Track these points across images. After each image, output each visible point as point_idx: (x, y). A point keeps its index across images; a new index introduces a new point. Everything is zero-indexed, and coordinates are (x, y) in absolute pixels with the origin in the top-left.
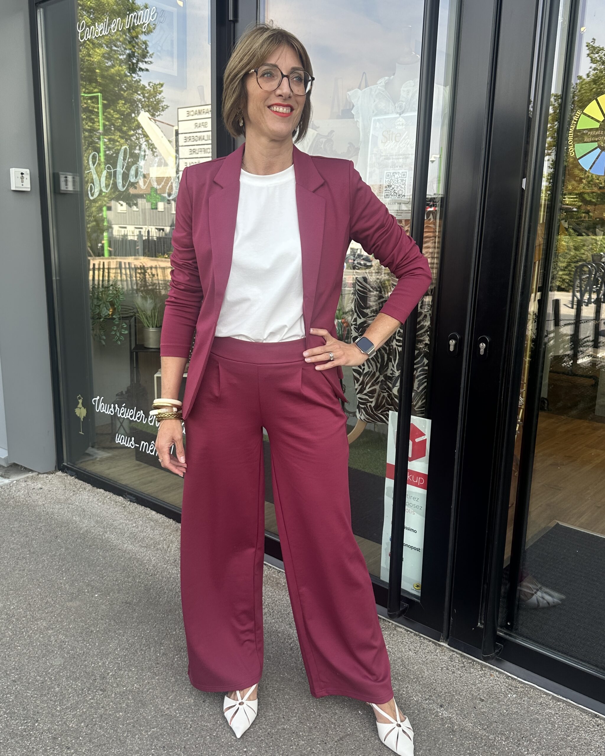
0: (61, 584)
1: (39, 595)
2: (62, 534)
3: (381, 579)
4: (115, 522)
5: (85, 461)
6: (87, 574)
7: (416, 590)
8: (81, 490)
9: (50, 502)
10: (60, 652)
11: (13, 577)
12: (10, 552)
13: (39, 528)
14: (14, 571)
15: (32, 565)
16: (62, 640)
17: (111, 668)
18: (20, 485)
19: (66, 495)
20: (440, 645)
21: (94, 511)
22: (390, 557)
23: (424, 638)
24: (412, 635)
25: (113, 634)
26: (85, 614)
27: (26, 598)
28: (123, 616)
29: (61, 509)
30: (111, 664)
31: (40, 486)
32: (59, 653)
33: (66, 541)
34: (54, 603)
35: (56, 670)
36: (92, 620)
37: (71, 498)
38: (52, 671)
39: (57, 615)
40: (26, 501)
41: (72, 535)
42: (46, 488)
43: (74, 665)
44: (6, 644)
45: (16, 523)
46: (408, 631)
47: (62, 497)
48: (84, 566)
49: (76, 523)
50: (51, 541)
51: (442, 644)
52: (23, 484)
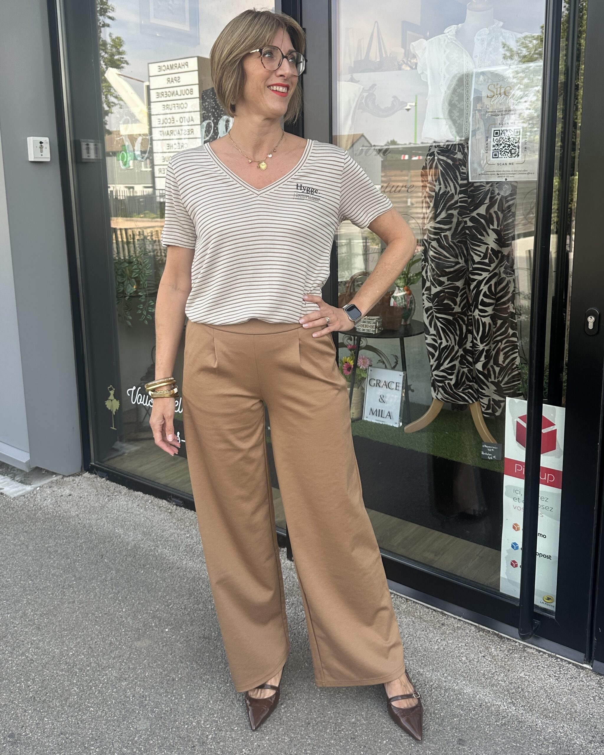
0: (121, 617)
1: (99, 634)
2: (107, 552)
4: (165, 533)
5: (112, 458)
6: (149, 602)
8: (116, 494)
9: (84, 511)
10: (143, 711)
11: (63, 612)
12: (53, 580)
13: (80, 546)
14: (63, 603)
15: (82, 594)
16: (140, 694)
17: (209, 728)
18: (45, 491)
19: (101, 502)
20: (583, 668)
23: (562, 660)
24: (546, 656)
25: (200, 682)
26: (159, 656)
27: (84, 639)
28: (205, 656)
29: (98, 519)
30: (208, 723)
31: (67, 492)
32: (141, 712)
33: (115, 561)
34: (119, 644)
35: (143, 736)
36: (169, 664)
37: (107, 505)
38: (139, 739)
39: (127, 660)
40: (57, 512)
41: (119, 553)
42: (75, 494)
43: (164, 729)
44: (75, 704)
45: (51, 541)
46: (540, 652)
47: (97, 504)
48: (143, 592)
49: (120, 537)
50: (97, 561)
51: (585, 665)
52: (48, 491)
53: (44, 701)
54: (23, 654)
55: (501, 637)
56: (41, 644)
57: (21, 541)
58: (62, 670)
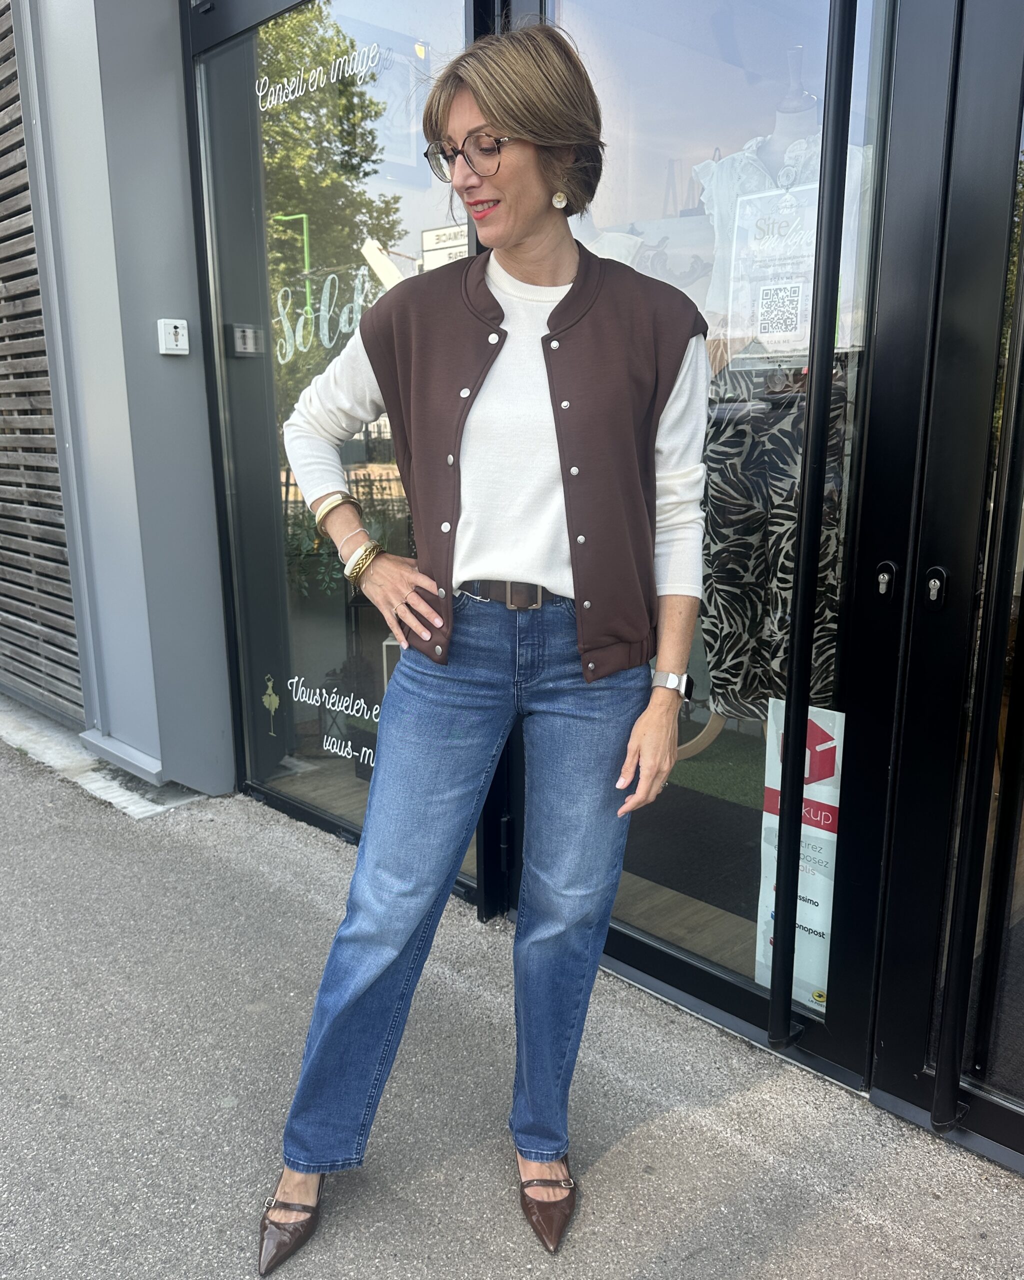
0: (237, 974)
1: (203, 992)
2: (241, 893)
3: (756, 981)
4: (323, 876)
5: (279, 778)
6: (279, 958)
7: (817, 1002)
8: (272, 823)
9: (225, 842)
10: (233, 1087)
11: (164, 962)
12: (162, 922)
13: (207, 884)
14: (166, 951)
15: (194, 942)
16: (236, 1067)
18: (181, 814)
19: (250, 831)
20: (859, 1097)
21: (291, 856)
22: (771, 947)
23: (832, 1083)
24: (810, 1076)
26: (273, 1025)
27: (182, 997)
29: (241, 853)
31: (210, 816)
32: (231, 1088)
33: (248, 905)
34: (226, 1006)
35: (226, 1115)
36: (283, 1035)
37: (257, 836)
38: (219, 1117)
39: (230, 1025)
40: (189, 840)
41: (257, 896)
42: (219, 819)
44: (150, 1070)
45: (172, 875)
46: (804, 1070)
47: (243, 834)
48: (273, 946)
49: (263, 876)
50: (225, 904)
51: (863, 1094)
52: (185, 814)
53: (113, 1062)
54: (102, 1006)
55: (752, 1047)
56: (127, 996)
57: (133, 872)
58: (145, 1029)
